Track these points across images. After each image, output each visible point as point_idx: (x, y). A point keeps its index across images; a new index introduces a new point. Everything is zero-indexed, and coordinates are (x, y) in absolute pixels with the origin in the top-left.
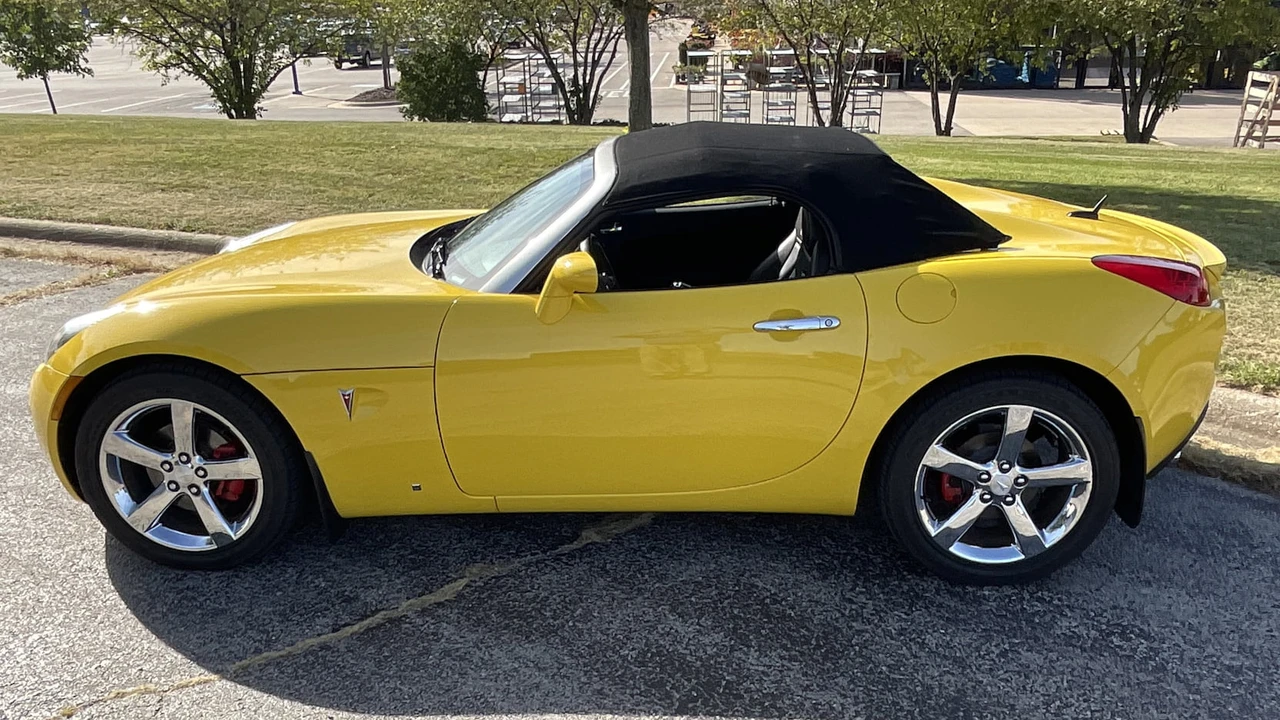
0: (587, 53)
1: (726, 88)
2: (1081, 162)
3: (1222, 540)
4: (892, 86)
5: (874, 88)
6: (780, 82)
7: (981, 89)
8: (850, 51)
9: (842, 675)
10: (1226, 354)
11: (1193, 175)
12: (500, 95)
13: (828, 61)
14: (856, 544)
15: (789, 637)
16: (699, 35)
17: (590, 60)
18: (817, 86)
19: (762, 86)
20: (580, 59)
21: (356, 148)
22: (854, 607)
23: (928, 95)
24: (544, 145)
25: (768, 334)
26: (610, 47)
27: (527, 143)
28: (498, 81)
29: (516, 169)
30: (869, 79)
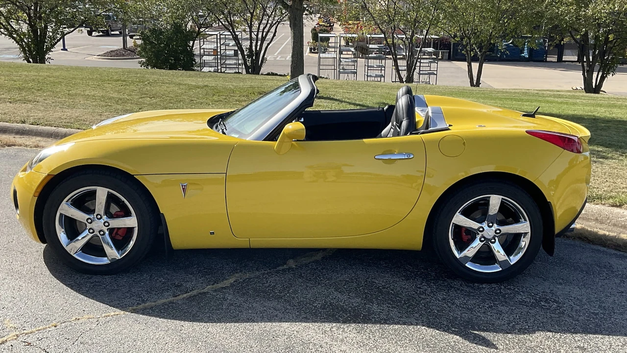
0: (258, 32)
1: (342, 56)
2: (551, 102)
3: (599, 269)
4: (444, 58)
5: (432, 59)
6: (375, 54)
7: (499, 61)
8: (418, 36)
9: (416, 313)
10: (611, 191)
11: (615, 110)
12: (201, 56)
13: (404, 42)
14: (422, 268)
15: (391, 300)
16: (324, 24)
17: (260, 36)
18: (398, 57)
19: (364, 56)
20: (254, 36)
21: (124, 83)
22: (421, 290)
23: (466, 64)
24: (237, 84)
25: (381, 161)
26: (273, 29)
27: (227, 84)
28: (200, 47)
29: (224, 97)
30: (430, 53)
